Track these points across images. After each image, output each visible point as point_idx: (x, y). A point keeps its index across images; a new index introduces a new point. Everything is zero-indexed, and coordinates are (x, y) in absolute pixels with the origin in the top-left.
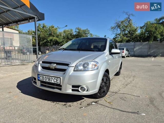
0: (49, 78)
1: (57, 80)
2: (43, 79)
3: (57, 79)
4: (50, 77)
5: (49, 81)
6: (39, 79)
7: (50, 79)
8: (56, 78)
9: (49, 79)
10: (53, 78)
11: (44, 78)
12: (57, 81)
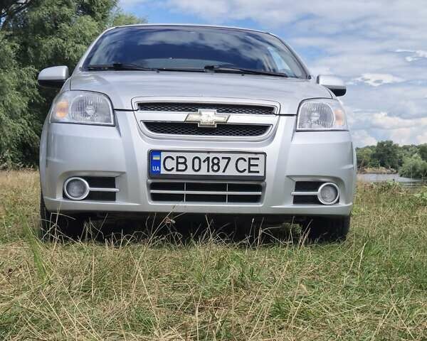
0: (216, 161)
1: (252, 162)
2: (181, 167)
3: (253, 159)
4: (220, 156)
5: (211, 173)
6: (155, 169)
7: (218, 164)
8: (246, 157)
9: (214, 164)
10: (234, 157)
11: (184, 163)
12: (250, 165)
